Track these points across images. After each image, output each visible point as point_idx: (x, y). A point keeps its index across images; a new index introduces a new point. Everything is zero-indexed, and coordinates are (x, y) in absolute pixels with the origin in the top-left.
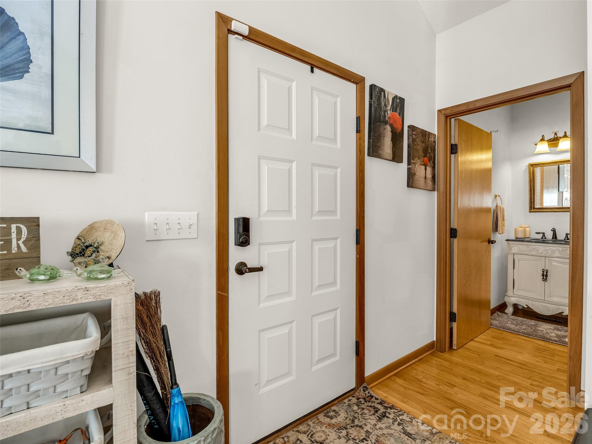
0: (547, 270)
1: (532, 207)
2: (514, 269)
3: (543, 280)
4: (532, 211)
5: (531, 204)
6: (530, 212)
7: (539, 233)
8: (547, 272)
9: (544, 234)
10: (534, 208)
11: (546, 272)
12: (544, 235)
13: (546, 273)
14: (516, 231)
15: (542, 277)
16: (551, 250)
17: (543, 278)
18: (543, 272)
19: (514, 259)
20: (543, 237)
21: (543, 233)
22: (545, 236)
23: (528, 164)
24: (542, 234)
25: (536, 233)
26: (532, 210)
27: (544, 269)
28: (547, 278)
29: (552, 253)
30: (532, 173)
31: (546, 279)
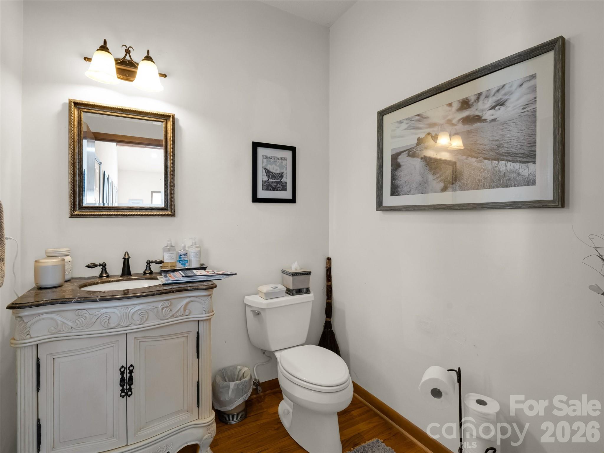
0: (131, 366)
1: (77, 203)
2: (38, 389)
3: (123, 394)
4: (76, 213)
5: (74, 198)
6: (72, 216)
7: (95, 266)
8: (131, 372)
9: (104, 266)
10: (81, 208)
11: (128, 371)
12: (106, 269)
13: (128, 375)
14: (38, 270)
15: (121, 388)
16: (139, 312)
17: (123, 391)
18: (122, 373)
19: (38, 360)
20: (102, 273)
21: (102, 265)
22: (106, 272)
23: (68, 102)
24: (101, 267)
25: (86, 266)
26: (76, 211)
27: (125, 366)
28: (132, 386)
29: (141, 321)
30: (76, 123)
31: (130, 389)
